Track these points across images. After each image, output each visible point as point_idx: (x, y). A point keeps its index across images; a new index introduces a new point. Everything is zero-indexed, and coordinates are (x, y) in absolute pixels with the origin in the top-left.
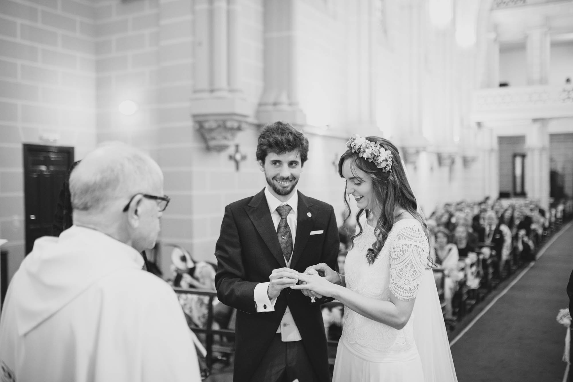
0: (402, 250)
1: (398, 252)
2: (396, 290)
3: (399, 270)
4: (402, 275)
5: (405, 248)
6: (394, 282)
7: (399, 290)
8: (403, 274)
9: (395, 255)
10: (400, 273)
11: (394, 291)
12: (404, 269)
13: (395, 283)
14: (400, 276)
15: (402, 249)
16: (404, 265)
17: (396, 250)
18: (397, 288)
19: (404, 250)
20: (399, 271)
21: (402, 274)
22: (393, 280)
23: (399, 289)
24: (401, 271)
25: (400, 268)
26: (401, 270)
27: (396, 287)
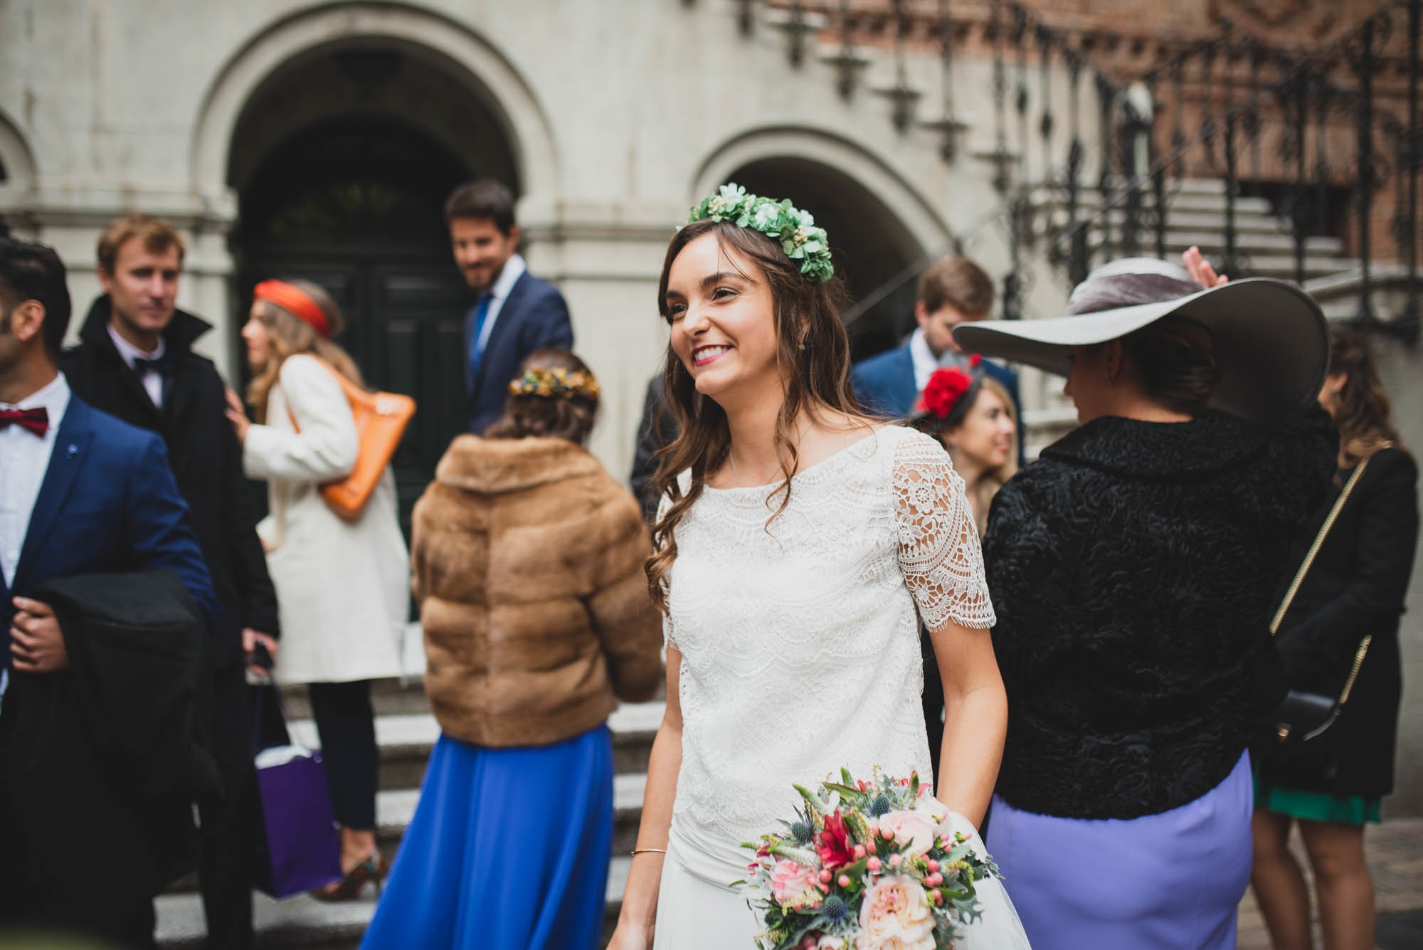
0: (937, 501)
1: (931, 512)
2: (972, 612)
3: (955, 557)
4: (967, 566)
5: (941, 490)
6: (956, 598)
7: (979, 608)
8: (967, 562)
9: (929, 526)
10: (960, 562)
11: (969, 617)
12: (963, 546)
13: (959, 597)
14: (965, 570)
15: (937, 496)
16: (959, 538)
17: (923, 512)
18: (972, 604)
19: (942, 497)
20: (956, 560)
21: (965, 563)
22: (951, 592)
23: (978, 604)
24: (960, 557)
25: (955, 550)
26: (958, 553)
27: (967, 604)
